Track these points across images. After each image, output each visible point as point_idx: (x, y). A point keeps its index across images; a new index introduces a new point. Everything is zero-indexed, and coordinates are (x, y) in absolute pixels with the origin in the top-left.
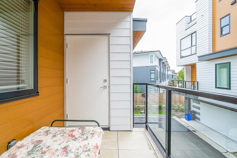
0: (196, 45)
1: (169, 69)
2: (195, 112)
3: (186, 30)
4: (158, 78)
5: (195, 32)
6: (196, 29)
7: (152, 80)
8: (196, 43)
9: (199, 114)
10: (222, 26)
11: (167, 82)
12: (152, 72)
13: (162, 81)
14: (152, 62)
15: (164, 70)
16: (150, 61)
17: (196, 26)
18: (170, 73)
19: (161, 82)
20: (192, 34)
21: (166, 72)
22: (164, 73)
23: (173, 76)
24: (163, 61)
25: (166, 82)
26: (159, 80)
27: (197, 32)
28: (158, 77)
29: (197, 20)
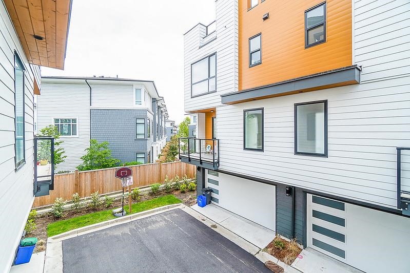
0: (215, 77)
1: (166, 118)
2: (211, 191)
3: (200, 48)
4: (151, 134)
5: (214, 54)
6: (215, 48)
7: (139, 137)
8: (216, 72)
9: (217, 192)
10: (252, 50)
11: (165, 140)
12: (139, 121)
13: (157, 139)
14: (139, 102)
15: (160, 120)
16: (135, 100)
17: (217, 44)
18: (168, 125)
19: (155, 140)
20: (209, 57)
21: (163, 122)
22: (160, 125)
23: (172, 130)
24: (159, 104)
25: (162, 141)
26: (152, 137)
27: (218, 54)
28: (151, 132)
29: (218, 33)
